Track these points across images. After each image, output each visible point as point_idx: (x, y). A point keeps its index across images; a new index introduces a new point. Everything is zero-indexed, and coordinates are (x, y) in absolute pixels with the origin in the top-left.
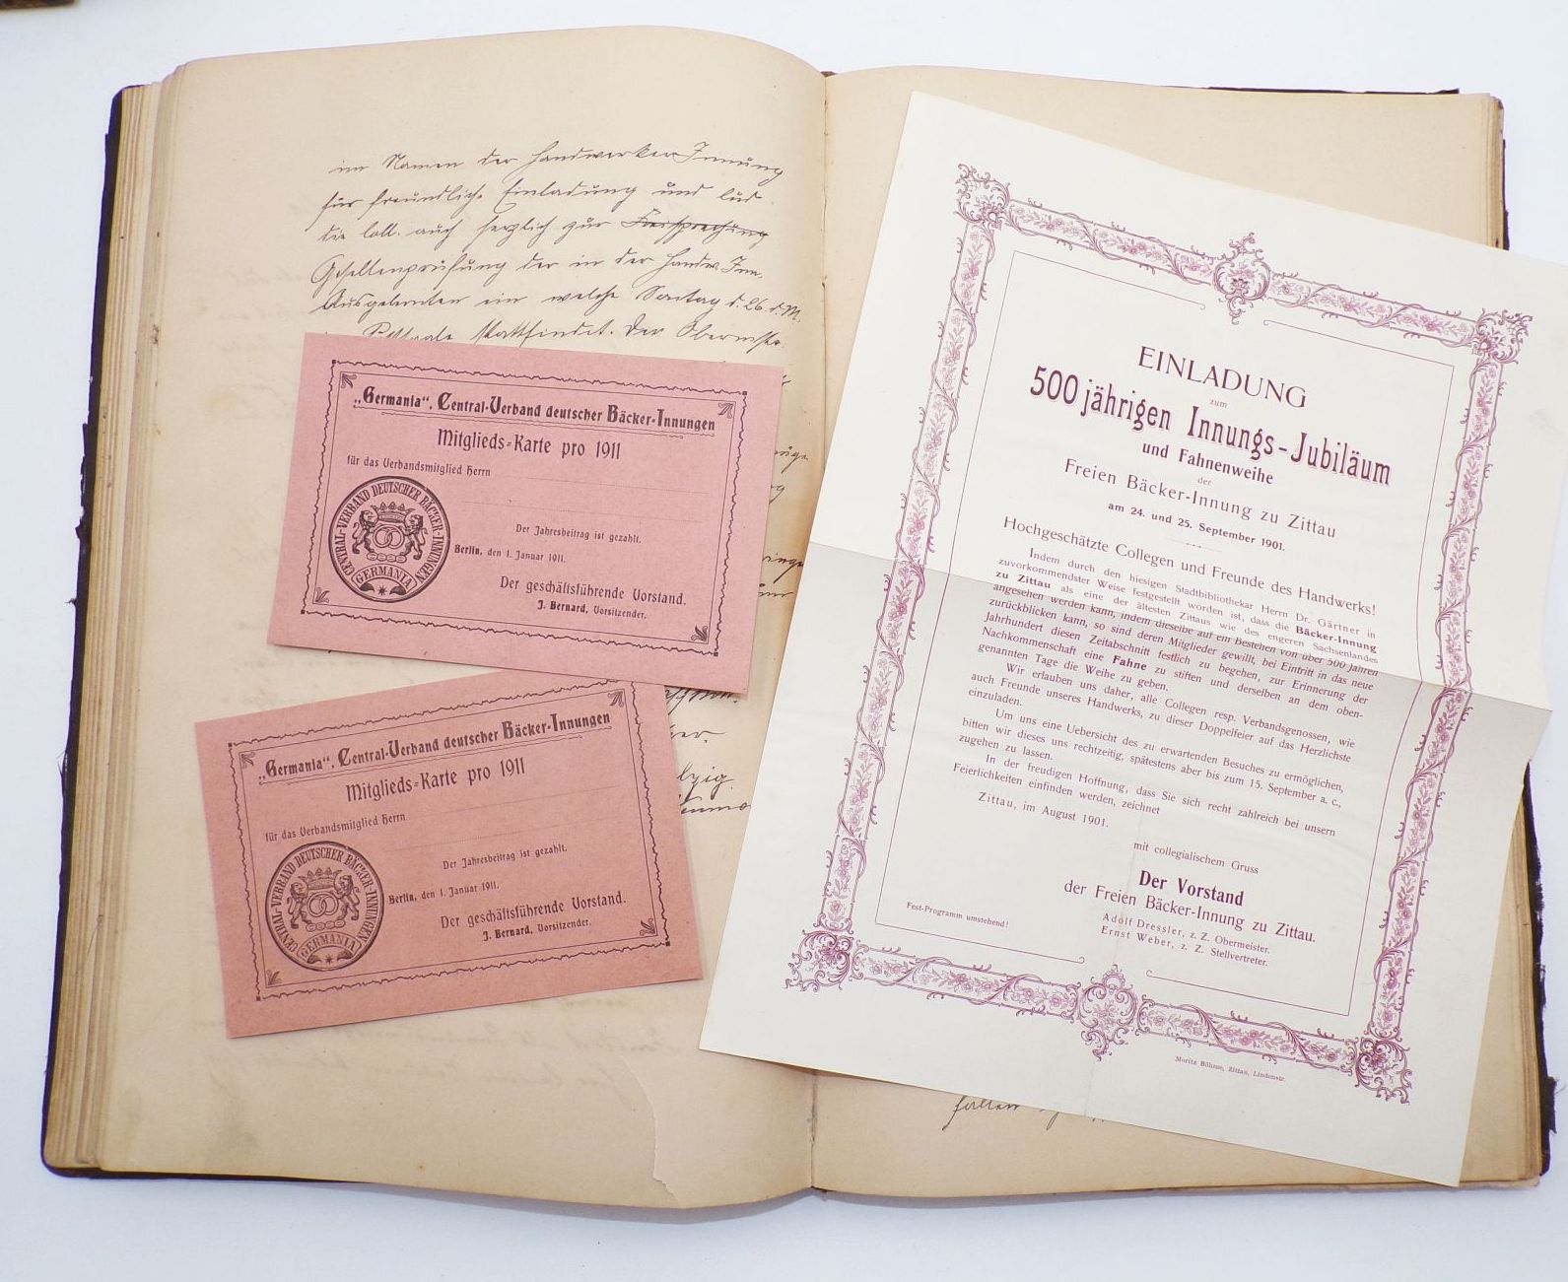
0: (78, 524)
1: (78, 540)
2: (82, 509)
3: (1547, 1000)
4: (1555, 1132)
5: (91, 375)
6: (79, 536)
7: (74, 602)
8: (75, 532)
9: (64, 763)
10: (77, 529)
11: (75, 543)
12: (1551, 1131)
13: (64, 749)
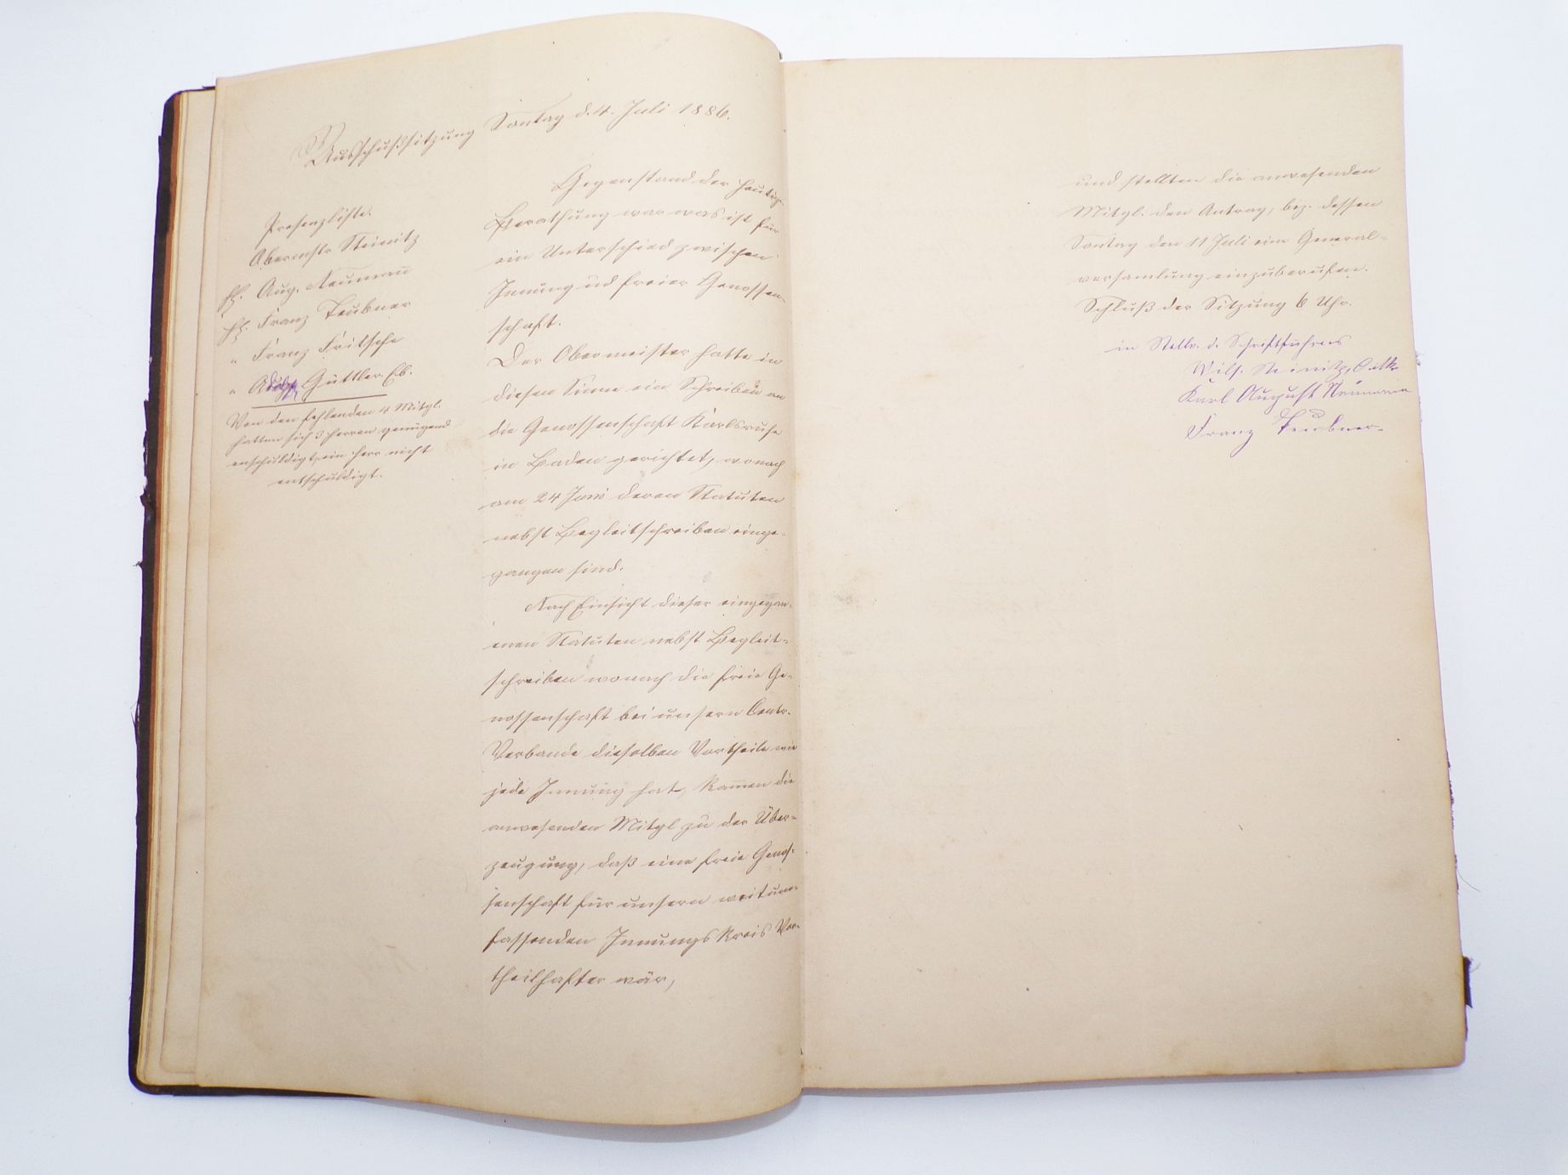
1: (143, 508)
8: (139, 500)
11: (140, 510)
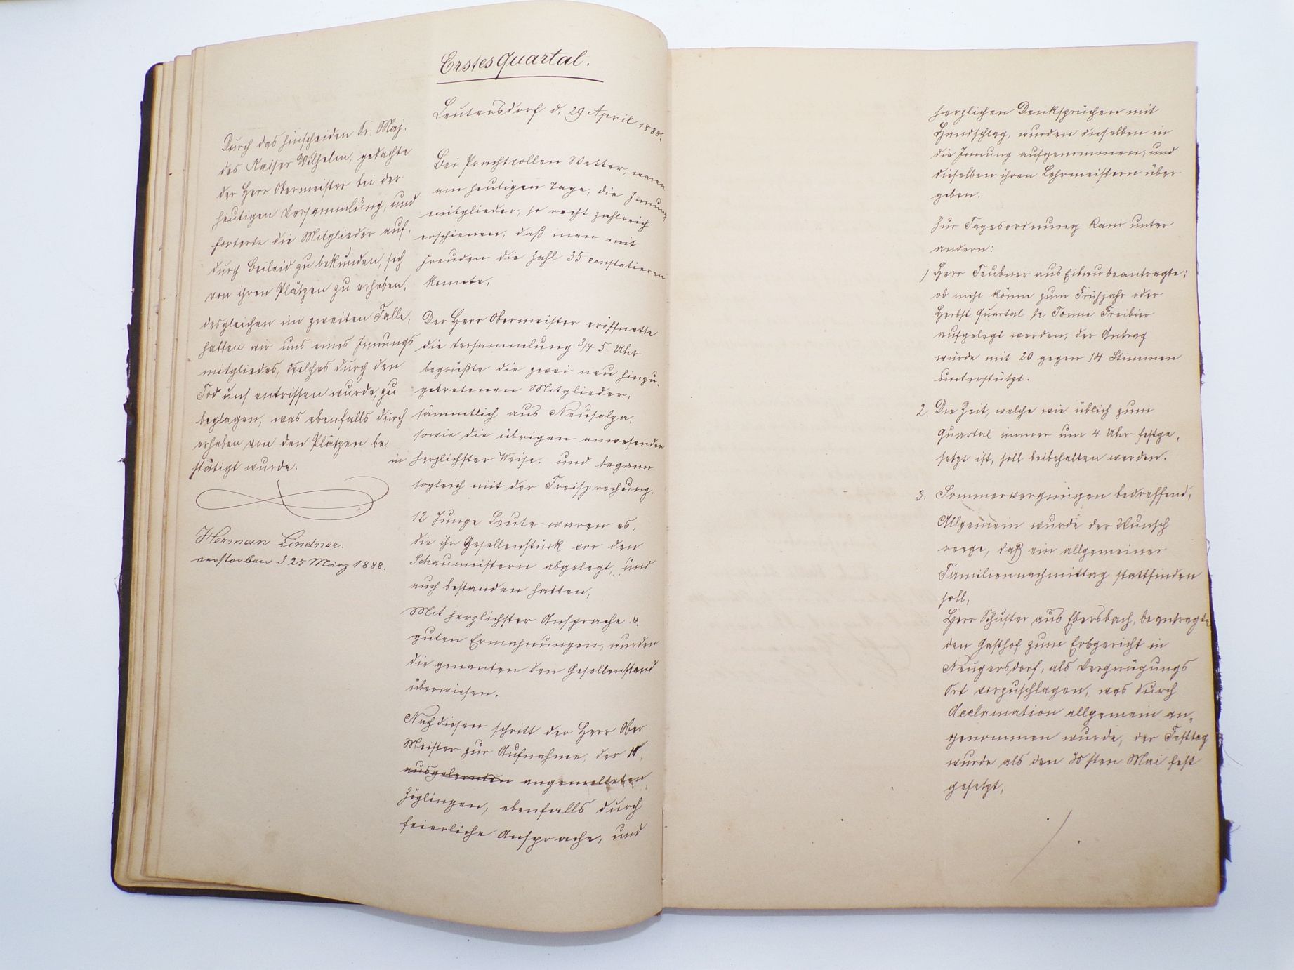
0: (126, 401)
2: (128, 389)
3: (1224, 761)
4: (1230, 861)
5: (133, 287)
6: (126, 411)
7: (124, 461)
9: (120, 583)
10: (125, 405)
12: (1227, 861)
13: (120, 572)
